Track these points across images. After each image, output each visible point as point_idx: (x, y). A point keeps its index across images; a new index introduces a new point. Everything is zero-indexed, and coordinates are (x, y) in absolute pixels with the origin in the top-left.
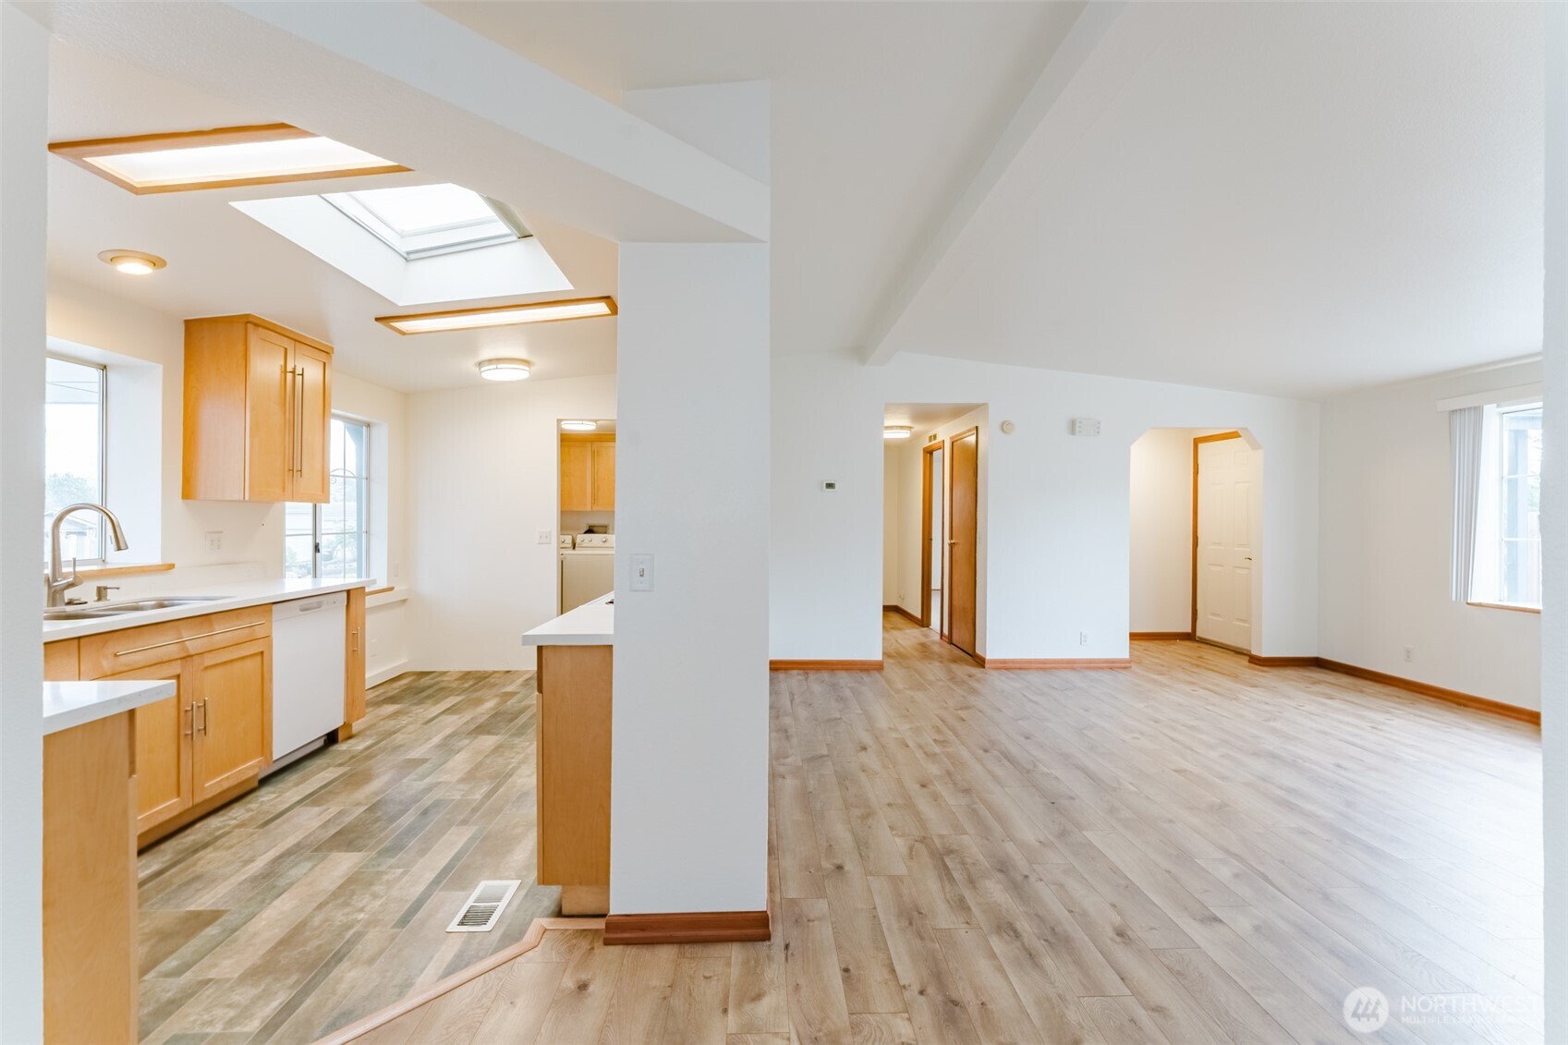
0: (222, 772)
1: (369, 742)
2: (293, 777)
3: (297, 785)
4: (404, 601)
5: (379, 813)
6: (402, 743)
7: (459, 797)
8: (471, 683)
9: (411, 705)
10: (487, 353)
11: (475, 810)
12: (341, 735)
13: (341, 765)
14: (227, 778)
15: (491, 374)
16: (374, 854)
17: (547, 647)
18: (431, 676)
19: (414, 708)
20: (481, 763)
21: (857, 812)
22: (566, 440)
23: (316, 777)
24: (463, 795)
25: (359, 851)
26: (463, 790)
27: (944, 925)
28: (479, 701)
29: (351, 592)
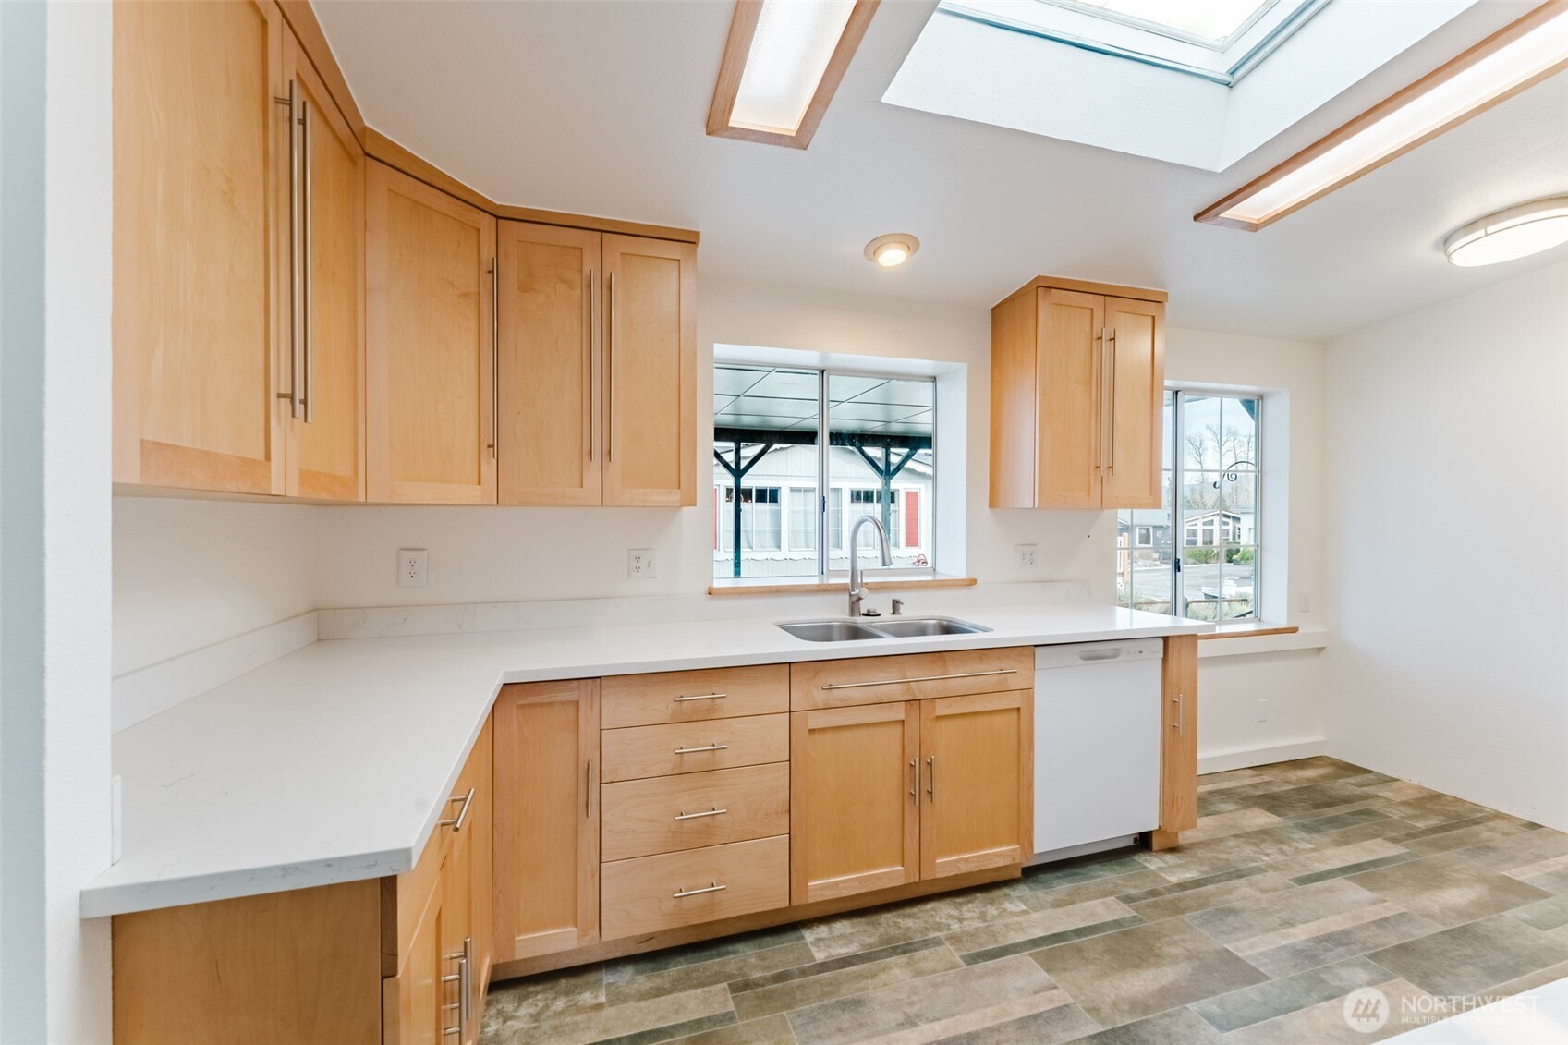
0: (960, 851)
1: (1192, 874)
2: (1062, 886)
3: (1058, 904)
4: (1320, 650)
8: (1434, 821)
9: (1296, 826)
12: (1158, 844)
13: (1127, 899)
14: (966, 860)
15: (1473, 254)
18: (1361, 778)
19: (1299, 835)
23: (1085, 904)
28: (1435, 878)
29: (1171, 640)
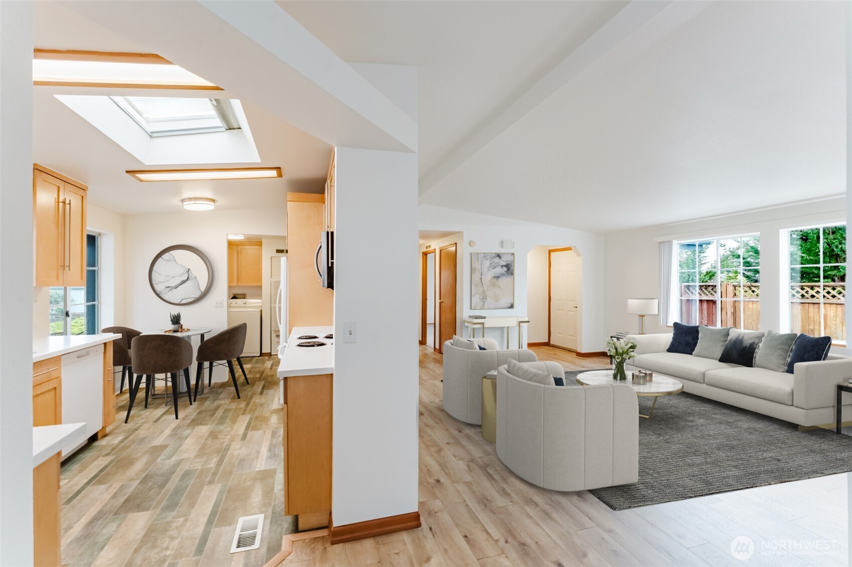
5: (150, 484)
6: (145, 436)
7: (200, 467)
10: (186, 195)
11: (215, 474)
12: (99, 436)
13: (107, 455)
15: (189, 206)
16: (158, 511)
17: (290, 377)
20: (205, 444)
21: (433, 449)
22: (231, 245)
23: (92, 465)
24: (202, 466)
25: (148, 510)
26: (201, 462)
27: (501, 505)
29: (107, 344)
